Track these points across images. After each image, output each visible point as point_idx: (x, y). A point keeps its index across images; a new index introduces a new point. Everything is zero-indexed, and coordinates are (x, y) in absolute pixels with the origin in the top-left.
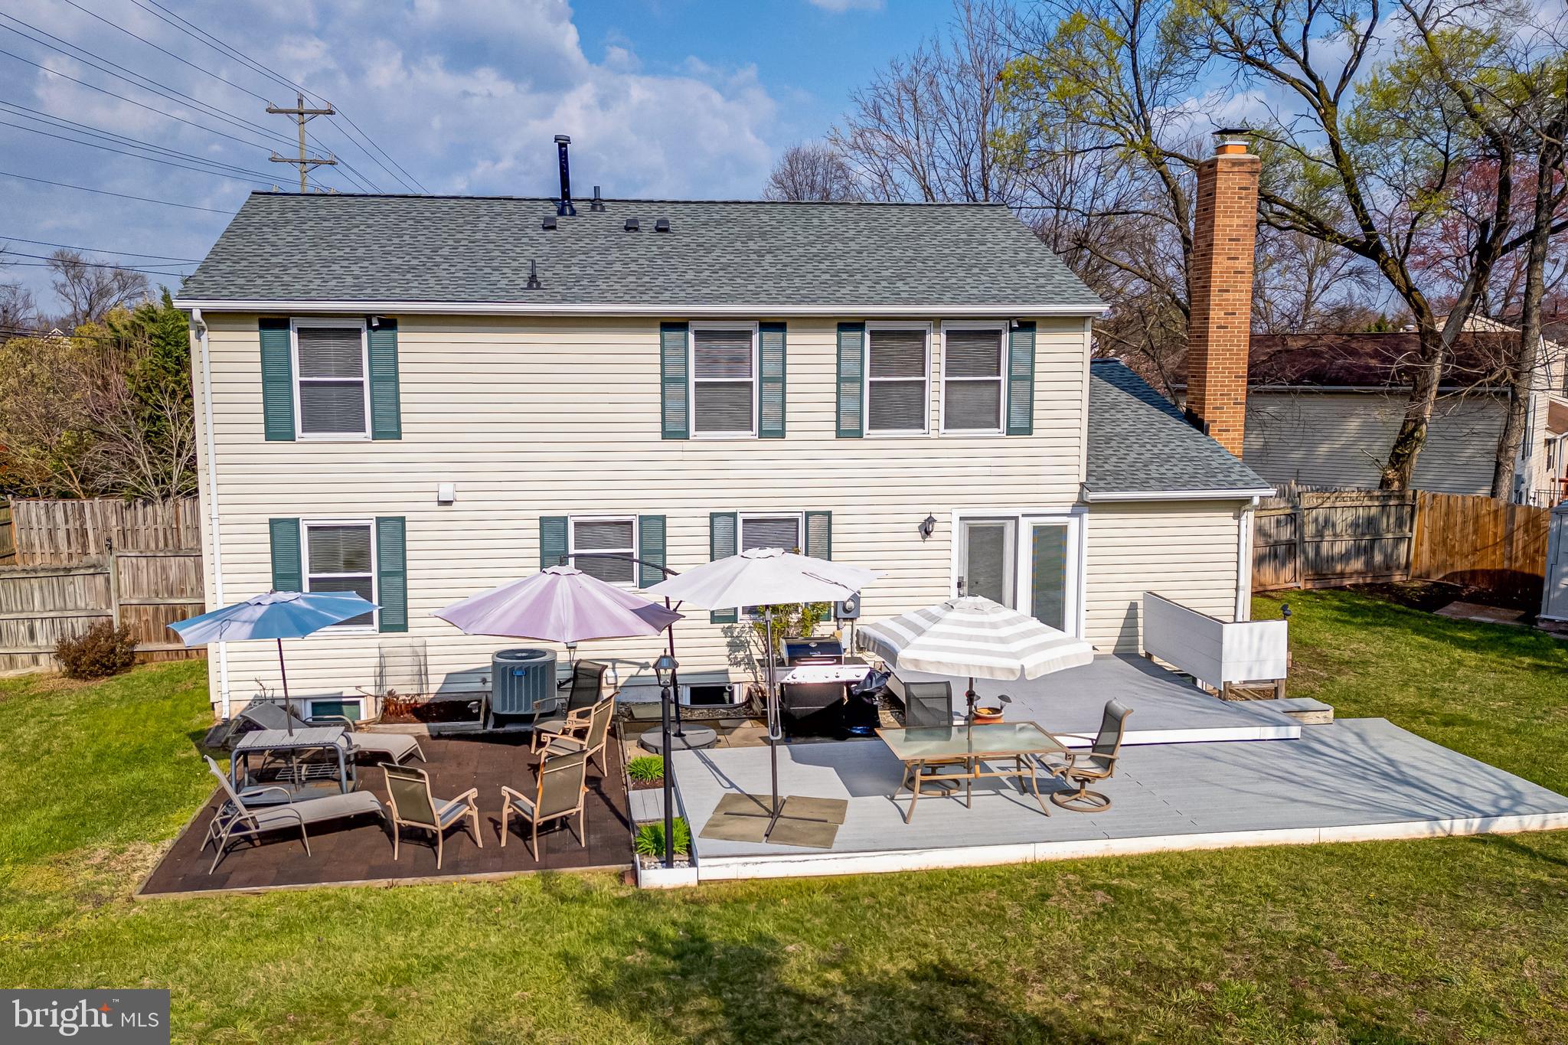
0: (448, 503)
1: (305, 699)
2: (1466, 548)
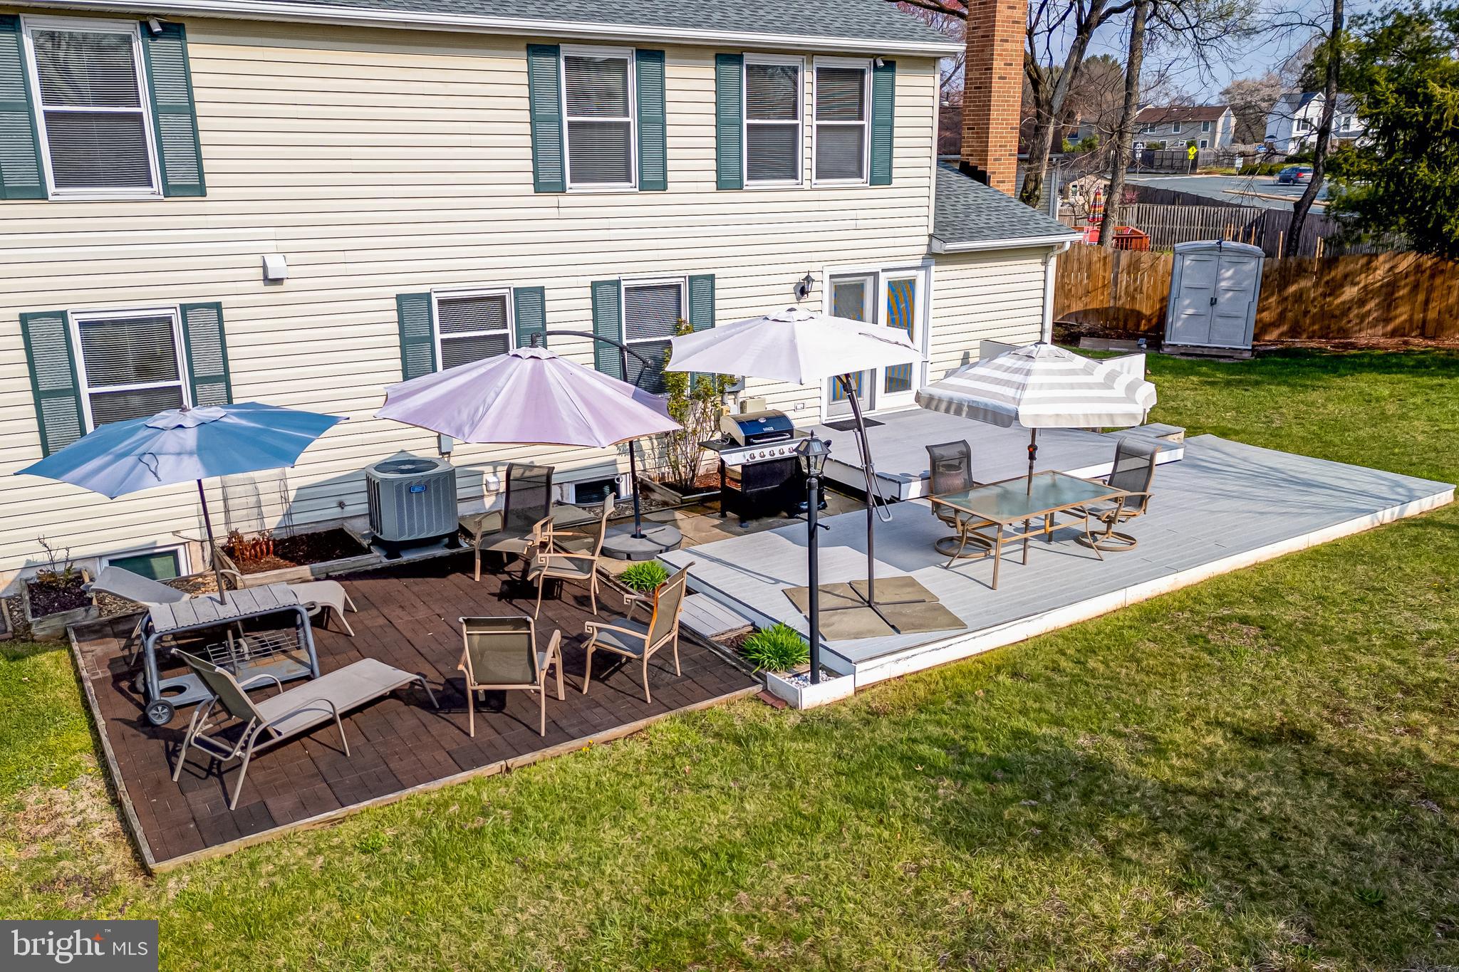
0: (278, 281)
1: (100, 557)
2: (1080, 291)
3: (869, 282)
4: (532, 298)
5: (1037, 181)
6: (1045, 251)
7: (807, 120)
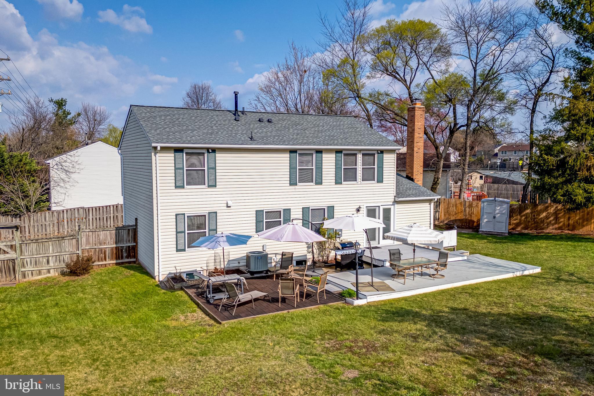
0: (230, 207)
1: (184, 272)
2: (454, 213)
3: (377, 208)
4: (287, 211)
5: (438, 179)
6: (430, 201)
7: (359, 166)
